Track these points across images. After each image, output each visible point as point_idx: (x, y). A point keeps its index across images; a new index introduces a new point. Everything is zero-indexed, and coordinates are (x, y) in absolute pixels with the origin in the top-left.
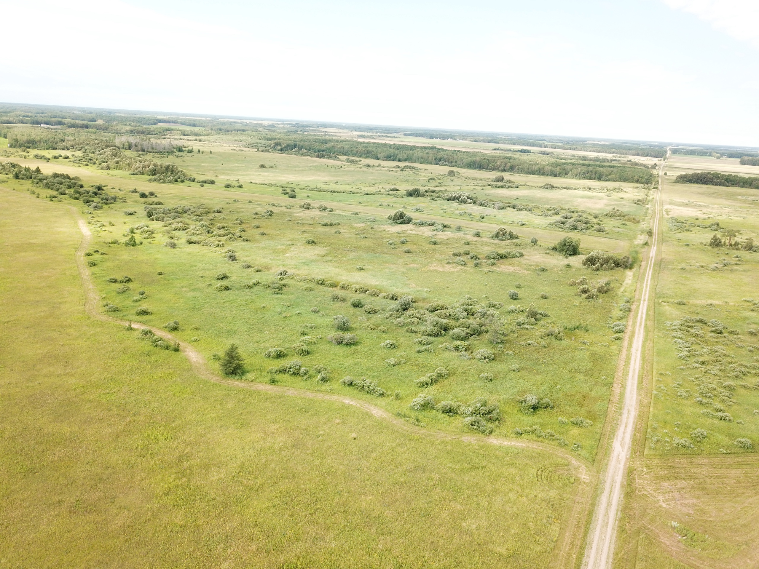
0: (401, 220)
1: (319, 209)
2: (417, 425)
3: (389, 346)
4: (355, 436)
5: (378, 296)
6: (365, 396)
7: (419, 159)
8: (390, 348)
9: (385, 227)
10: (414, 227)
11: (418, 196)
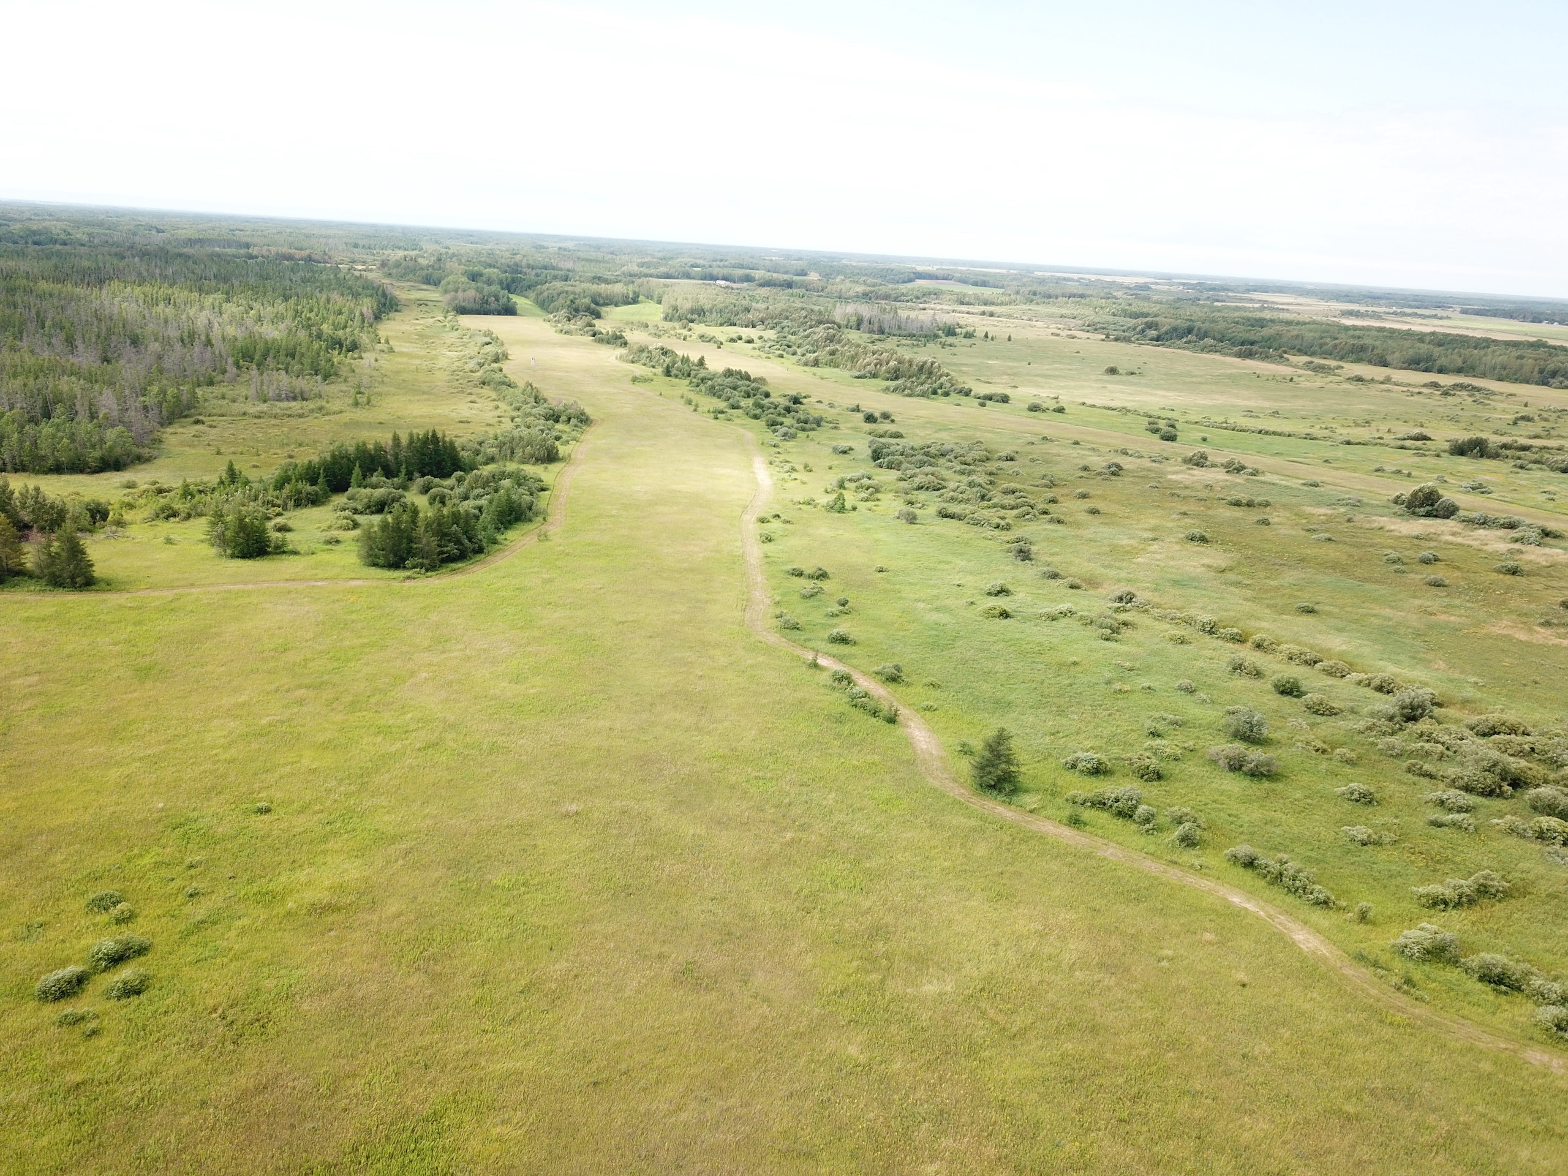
0: (1430, 508)
1: (1226, 467)
2: (1406, 993)
3: (1356, 796)
4: (1246, 980)
5: (1343, 676)
6: (1277, 894)
7: (1494, 369)
8: (1357, 801)
9: (1384, 521)
10: (1461, 525)
11: (1482, 456)
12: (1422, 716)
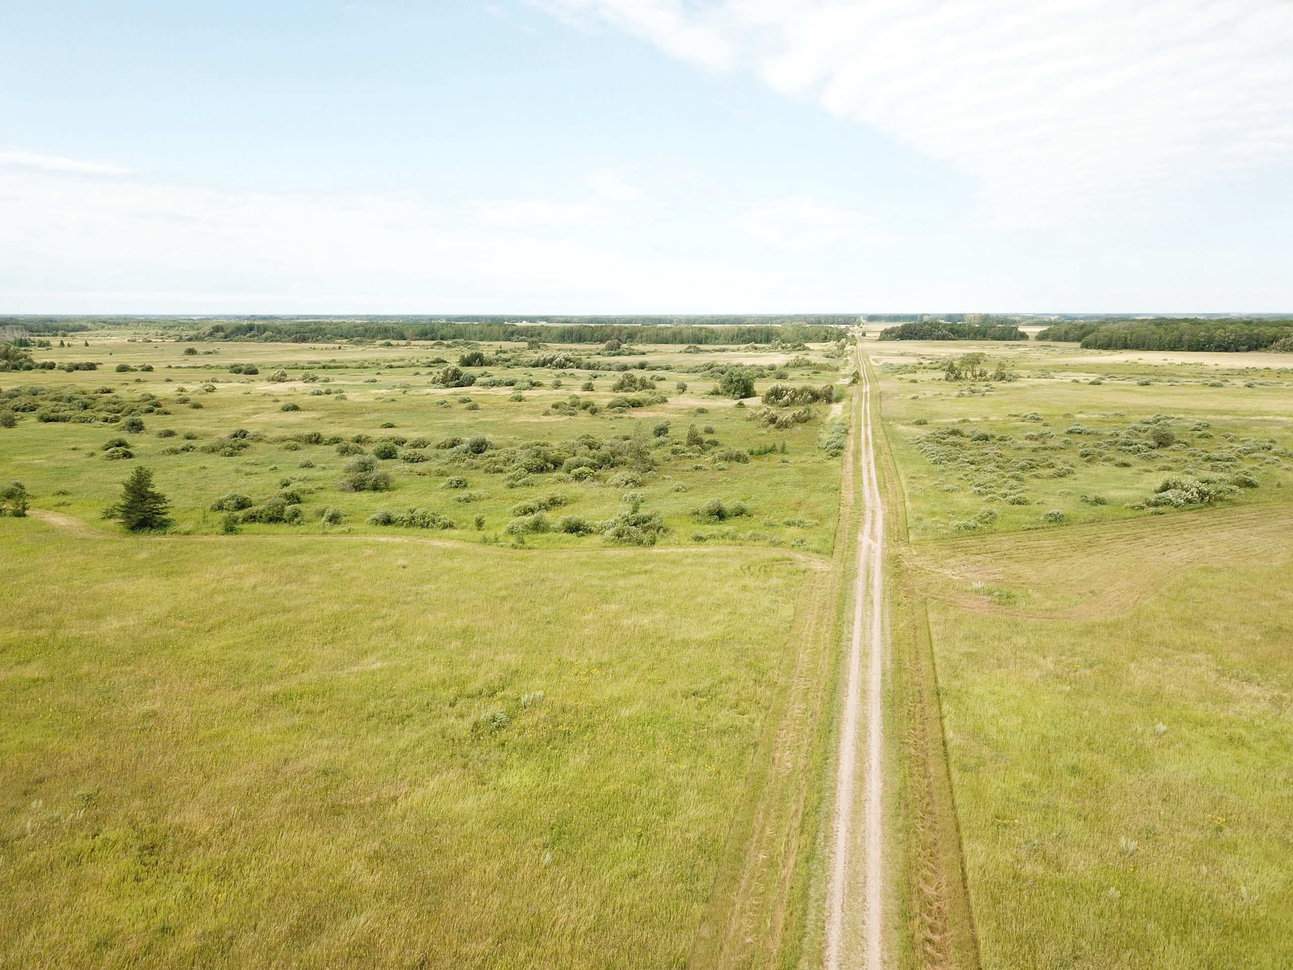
0: (457, 381)
1: (303, 380)
3: (455, 483)
4: (406, 564)
5: (425, 447)
6: (417, 531)
7: (476, 334)
8: (457, 487)
9: (428, 390)
10: (480, 388)
11: (482, 365)
12: (486, 449)
